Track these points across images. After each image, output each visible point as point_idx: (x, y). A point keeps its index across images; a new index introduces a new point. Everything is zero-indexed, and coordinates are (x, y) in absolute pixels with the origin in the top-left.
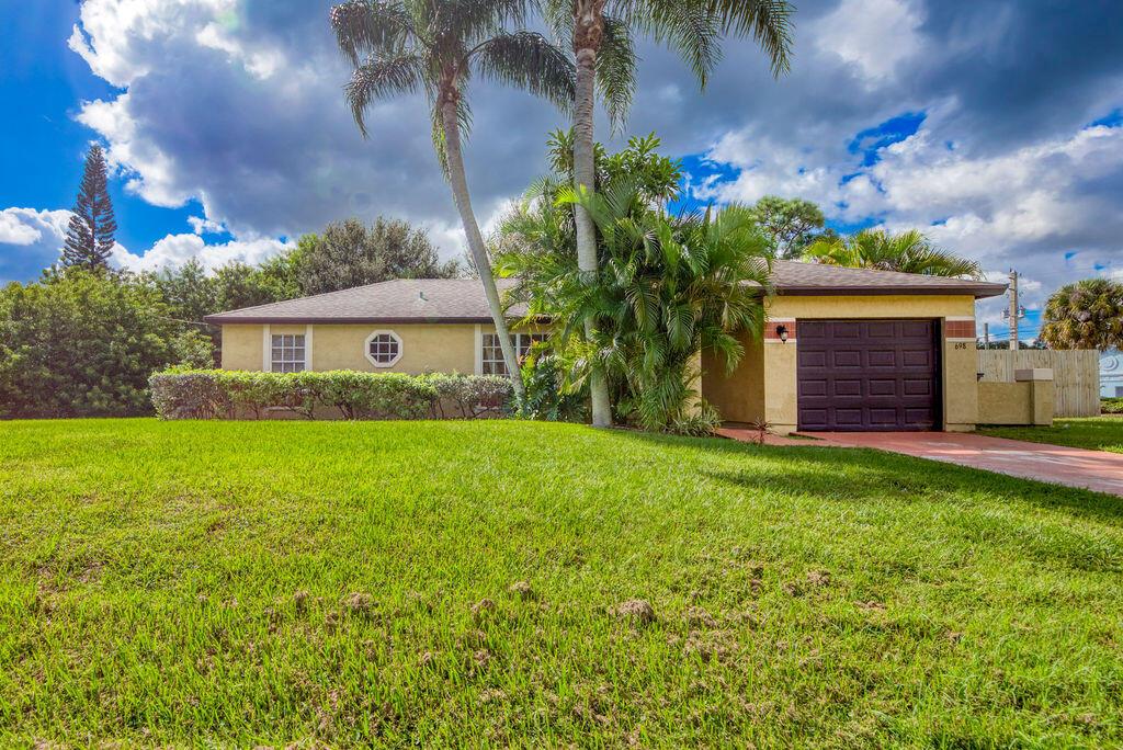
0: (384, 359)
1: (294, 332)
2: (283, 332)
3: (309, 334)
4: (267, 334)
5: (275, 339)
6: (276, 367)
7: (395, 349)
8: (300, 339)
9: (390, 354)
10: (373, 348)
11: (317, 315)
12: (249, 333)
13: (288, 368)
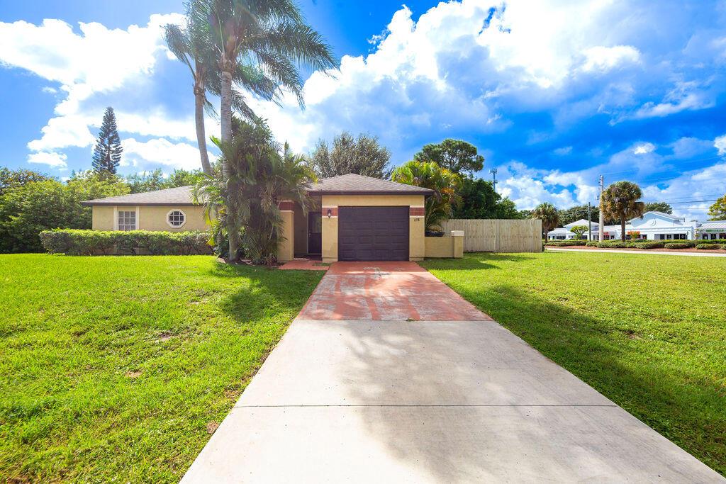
0: (177, 224)
1: (130, 210)
2: (124, 210)
3: (137, 210)
4: (116, 212)
5: (120, 214)
6: (120, 228)
7: (182, 219)
8: (133, 214)
9: (180, 221)
10: (171, 218)
11: (141, 201)
12: (106, 210)
13: (127, 229)
